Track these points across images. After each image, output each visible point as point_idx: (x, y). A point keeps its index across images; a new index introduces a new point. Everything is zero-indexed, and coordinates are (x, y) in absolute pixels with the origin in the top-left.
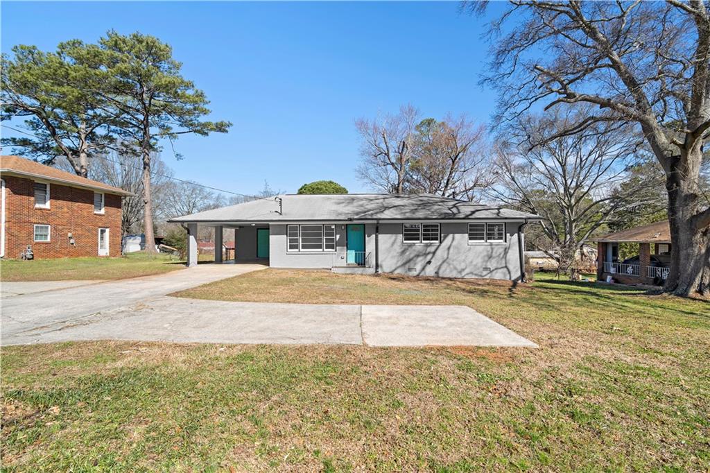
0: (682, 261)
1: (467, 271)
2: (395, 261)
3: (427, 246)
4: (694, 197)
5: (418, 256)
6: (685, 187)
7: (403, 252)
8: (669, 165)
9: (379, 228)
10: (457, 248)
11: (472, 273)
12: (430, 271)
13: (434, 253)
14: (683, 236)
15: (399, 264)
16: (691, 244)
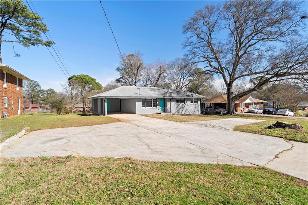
0: (230, 107)
1: (191, 112)
2: (175, 110)
3: (183, 105)
4: (233, 93)
5: (180, 108)
6: (231, 91)
7: (177, 107)
8: (228, 86)
9: (171, 99)
10: (189, 105)
11: (192, 113)
12: (183, 113)
13: (184, 107)
14: (230, 102)
15: (176, 111)
16: (232, 104)
